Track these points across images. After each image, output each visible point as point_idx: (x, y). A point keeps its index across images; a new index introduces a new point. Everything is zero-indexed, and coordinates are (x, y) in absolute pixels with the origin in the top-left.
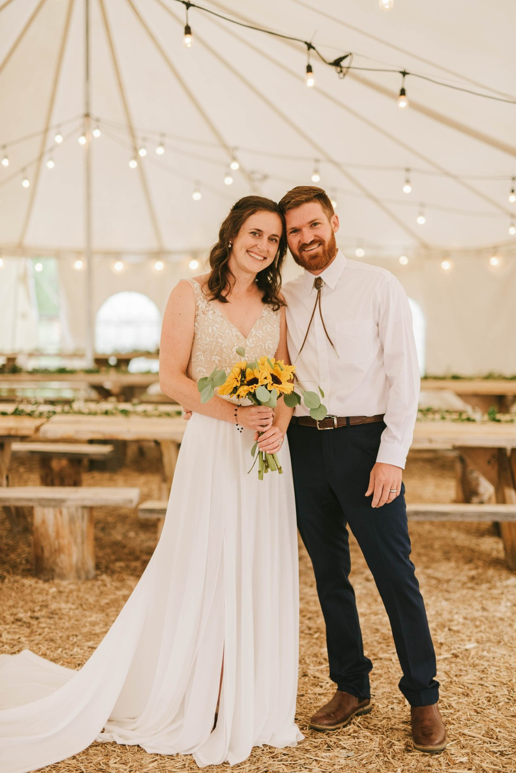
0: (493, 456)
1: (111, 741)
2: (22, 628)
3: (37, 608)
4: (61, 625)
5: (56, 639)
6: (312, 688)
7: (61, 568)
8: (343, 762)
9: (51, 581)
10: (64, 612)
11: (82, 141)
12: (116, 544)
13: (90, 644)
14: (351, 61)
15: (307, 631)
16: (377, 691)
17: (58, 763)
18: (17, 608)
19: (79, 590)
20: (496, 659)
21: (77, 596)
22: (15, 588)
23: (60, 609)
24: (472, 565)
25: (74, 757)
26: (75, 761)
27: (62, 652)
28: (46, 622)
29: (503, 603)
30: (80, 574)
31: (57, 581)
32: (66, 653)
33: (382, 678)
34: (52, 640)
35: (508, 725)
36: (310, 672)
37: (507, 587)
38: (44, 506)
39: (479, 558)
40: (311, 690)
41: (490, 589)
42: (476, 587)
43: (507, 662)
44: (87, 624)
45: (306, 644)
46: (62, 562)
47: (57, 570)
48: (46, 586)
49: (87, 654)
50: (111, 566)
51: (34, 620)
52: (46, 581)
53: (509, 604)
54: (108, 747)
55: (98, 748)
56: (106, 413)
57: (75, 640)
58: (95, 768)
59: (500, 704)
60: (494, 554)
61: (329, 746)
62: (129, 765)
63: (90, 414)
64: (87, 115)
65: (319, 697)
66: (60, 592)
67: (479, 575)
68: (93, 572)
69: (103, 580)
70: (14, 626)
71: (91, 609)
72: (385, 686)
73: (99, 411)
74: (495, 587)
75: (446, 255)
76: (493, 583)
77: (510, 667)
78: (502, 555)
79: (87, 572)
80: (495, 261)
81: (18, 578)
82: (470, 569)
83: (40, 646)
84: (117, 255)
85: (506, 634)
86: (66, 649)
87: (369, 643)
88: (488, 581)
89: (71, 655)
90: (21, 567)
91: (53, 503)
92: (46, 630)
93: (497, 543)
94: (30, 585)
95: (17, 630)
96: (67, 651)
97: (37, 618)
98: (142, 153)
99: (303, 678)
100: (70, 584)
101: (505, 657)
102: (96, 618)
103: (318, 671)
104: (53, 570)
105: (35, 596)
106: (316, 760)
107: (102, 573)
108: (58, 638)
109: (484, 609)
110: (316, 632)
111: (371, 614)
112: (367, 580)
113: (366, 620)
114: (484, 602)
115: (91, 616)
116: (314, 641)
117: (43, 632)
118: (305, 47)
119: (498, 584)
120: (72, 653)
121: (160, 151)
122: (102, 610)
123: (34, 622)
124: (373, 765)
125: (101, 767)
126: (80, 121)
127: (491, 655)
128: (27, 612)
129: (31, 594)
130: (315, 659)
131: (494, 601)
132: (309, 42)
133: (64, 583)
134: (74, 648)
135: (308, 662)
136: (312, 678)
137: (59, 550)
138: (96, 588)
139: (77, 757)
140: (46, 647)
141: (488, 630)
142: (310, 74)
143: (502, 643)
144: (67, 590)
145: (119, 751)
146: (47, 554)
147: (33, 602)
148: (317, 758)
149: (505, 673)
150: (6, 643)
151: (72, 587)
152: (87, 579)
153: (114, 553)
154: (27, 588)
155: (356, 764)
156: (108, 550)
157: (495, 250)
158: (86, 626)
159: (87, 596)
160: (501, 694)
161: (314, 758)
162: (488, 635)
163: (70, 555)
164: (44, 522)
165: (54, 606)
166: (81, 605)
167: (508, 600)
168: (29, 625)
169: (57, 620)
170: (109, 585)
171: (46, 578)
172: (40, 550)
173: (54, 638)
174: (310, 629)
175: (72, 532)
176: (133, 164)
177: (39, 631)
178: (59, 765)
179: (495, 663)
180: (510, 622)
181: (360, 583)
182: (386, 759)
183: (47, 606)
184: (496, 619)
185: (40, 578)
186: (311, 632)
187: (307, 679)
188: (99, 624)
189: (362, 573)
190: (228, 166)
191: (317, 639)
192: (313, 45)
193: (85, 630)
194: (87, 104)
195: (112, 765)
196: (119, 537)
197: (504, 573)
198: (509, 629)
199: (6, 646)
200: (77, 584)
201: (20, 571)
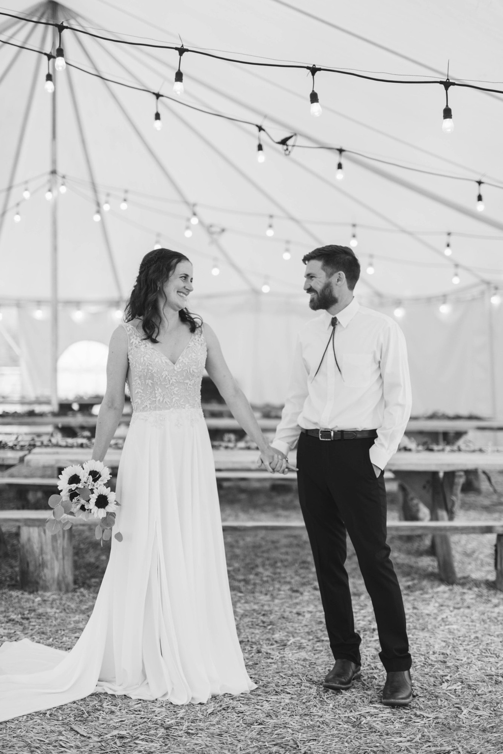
0: (428, 482)
1: (103, 692)
2: (16, 626)
3: (26, 612)
4: (49, 623)
5: (47, 632)
6: (265, 660)
7: (44, 581)
8: (287, 701)
9: (35, 593)
10: (51, 614)
11: (49, 196)
12: (90, 565)
13: (77, 635)
14: (295, 141)
15: (261, 624)
16: (318, 660)
17: (62, 706)
18: (8, 612)
19: (61, 599)
20: (418, 640)
21: (60, 603)
22: (4, 598)
23: (47, 613)
24: (409, 578)
25: (74, 702)
26: (75, 704)
27: (53, 641)
28: (35, 621)
29: (432, 604)
30: (62, 587)
31: (40, 593)
32: (57, 641)
33: (323, 652)
34: (43, 633)
35: (421, 679)
36: (263, 650)
37: (437, 592)
38: (29, 526)
39: (416, 573)
40: (264, 661)
41: (422, 594)
42: (410, 594)
43: (428, 642)
44: (72, 622)
45: (261, 632)
46: (45, 576)
47: (41, 582)
48: (32, 596)
49: (74, 641)
50: (88, 581)
51: (25, 620)
52: (31, 593)
53: (437, 605)
54: (101, 696)
55: (93, 697)
56: (82, 446)
57: (63, 633)
58: (91, 708)
59: (417, 667)
60: (430, 569)
61: (277, 692)
62: (119, 706)
63: (67, 446)
64: (54, 172)
65: (270, 665)
66: (44, 601)
67: (414, 585)
68: (72, 586)
69: (81, 592)
70: (8, 624)
71: (74, 613)
72: (325, 657)
73: (75, 444)
74: (427, 593)
75: (398, 303)
76: (425, 590)
77: (429, 645)
78: (436, 571)
79: (67, 586)
80: (445, 309)
81: (6, 590)
82: (407, 581)
83: (34, 637)
84: (77, 304)
85: (430, 624)
86: (56, 638)
87: (314, 631)
88: (422, 589)
89: (61, 643)
90: (7, 583)
91: (37, 523)
92: (37, 627)
93: (433, 561)
94: (18, 596)
95: (11, 627)
96: (57, 640)
97: (28, 619)
98: (106, 208)
99: (257, 654)
100: (53, 594)
101: (426, 638)
102: (79, 618)
103: (270, 649)
104: (37, 583)
105: (23, 604)
106: (267, 701)
107: (80, 587)
108: (48, 631)
109: (414, 608)
110: (269, 625)
111: (317, 612)
112: (315, 589)
113: (312, 615)
114: (416, 603)
115: (74, 617)
116: (267, 631)
117: (35, 628)
118: (257, 129)
119: (430, 591)
120: (62, 641)
121: (124, 206)
122: (83, 612)
123: (25, 622)
124: (311, 703)
125: (96, 708)
126: (47, 177)
127: (415, 637)
128: (18, 615)
129: (19, 602)
130: (268, 642)
131: (424, 603)
132: (259, 125)
133: (48, 594)
134: (63, 638)
135: (261, 643)
136: (265, 654)
137: (43, 565)
138: (76, 597)
139: (77, 702)
140: (39, 637)
141: (415, 621)
142: (260, 152)
143: (426, 630)
144: (51, 599)
145: (110, 698)
146: (31, 568)
147: (22, 608)
148: (267, 699)
149: (424, 649)
150: (5, 636)
151: (55, 597)
152: (67, 591)
153: (89, 572)
154: (15, 599)
155: (298, 702)
156: (84, 570)
157: (444, 298)
158: (71, 624)
159: (68, 603)
160: (418, 660)
161: (265, 699)
162: (415, 624)
163: (52, 569)
164: (29, 540)
165: (41, 611)
166: (65, 610)
167: (436, 602)
168: (21, 624)
169: (45, 620)
170: (87, 596)
171: (31, 590)
172: (26, 566)
173: (45, 631)
174: (264, 622)
175: (54, 549)
176: (97, 218)
177: (31, 628)
178: (64, 707)
179: (417, 642)
180: (435, 616)
181: (309, 592)
182: (321, 699)
183: (34, 610)
184: (423, 614)
185: (25, 591)
186: (265, 625)
187: (260, 654)
188: (82, 622)
189: (311, 584)
190: (188, 220)
191: (270, 629)
192: (263, 127)
193: (70, 627)
194: (54, 162)
195: (105, 707)
196: (92, 560)
197: (436, 583)
198: (433, 621)
199: (4, 638)
200: (59, 595)
201: (6, 586)
